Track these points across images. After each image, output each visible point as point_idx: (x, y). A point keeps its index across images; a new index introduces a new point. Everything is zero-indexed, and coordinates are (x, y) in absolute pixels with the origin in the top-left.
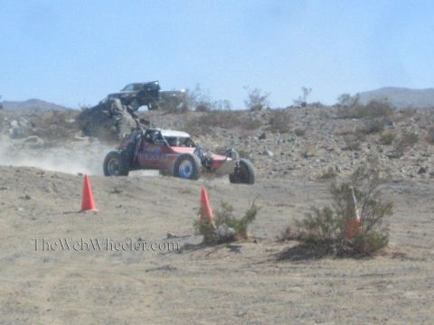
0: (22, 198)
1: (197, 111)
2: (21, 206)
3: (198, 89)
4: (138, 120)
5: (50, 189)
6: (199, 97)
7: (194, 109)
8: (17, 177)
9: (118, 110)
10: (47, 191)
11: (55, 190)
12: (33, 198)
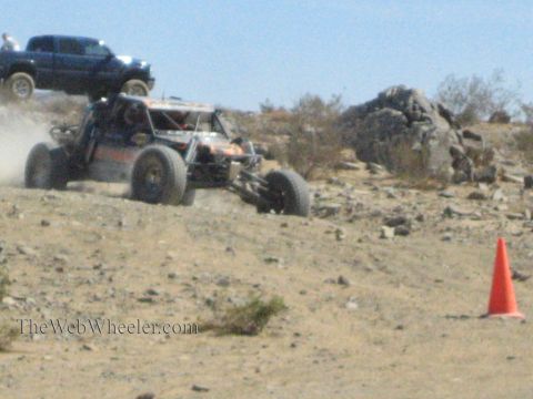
0: (333, 282)
1: (491, 121)
2: (348, 299)
3: (498, 79)
4: (460, 132)
5: (370, 265)
6: (497, 94)
7: (487, 118)
8: (285, 238)
9: (423, 110)
10: (368, 270)
11: (382, 269)
12: (352, 282)
